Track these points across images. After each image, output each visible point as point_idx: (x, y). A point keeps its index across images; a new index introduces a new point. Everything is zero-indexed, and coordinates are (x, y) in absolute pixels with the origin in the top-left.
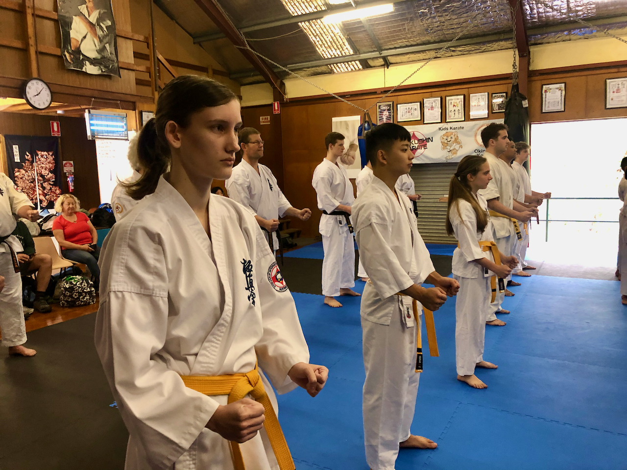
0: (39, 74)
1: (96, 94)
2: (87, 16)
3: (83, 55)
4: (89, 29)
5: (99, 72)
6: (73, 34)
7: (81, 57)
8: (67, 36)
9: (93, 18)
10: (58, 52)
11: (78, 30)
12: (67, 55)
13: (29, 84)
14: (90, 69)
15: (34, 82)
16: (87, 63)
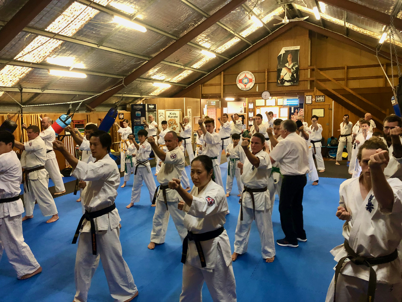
0: (267, 90)
1: (287, 92)
2: (288, 67)
3: (285, 80)
4: (288, 70)
5: (290, 84)
6: (281, 74)
7: (284, 81)
8: (279, 76)
9: (290, 67)
10: (276, 81)
11: (284, 71)
12: (279, 81)
13: (263, 93)
14: (287, 84)
15: (265, 92)
16: (286, 82)
